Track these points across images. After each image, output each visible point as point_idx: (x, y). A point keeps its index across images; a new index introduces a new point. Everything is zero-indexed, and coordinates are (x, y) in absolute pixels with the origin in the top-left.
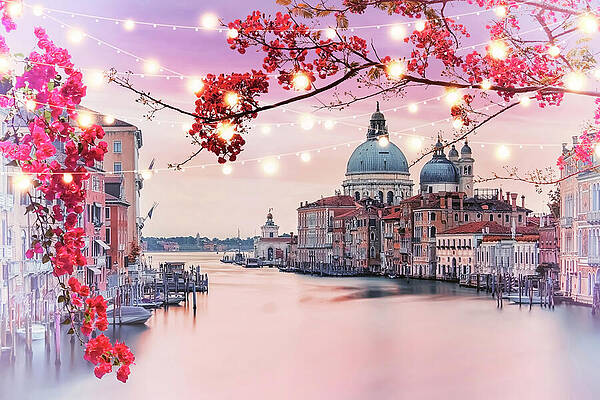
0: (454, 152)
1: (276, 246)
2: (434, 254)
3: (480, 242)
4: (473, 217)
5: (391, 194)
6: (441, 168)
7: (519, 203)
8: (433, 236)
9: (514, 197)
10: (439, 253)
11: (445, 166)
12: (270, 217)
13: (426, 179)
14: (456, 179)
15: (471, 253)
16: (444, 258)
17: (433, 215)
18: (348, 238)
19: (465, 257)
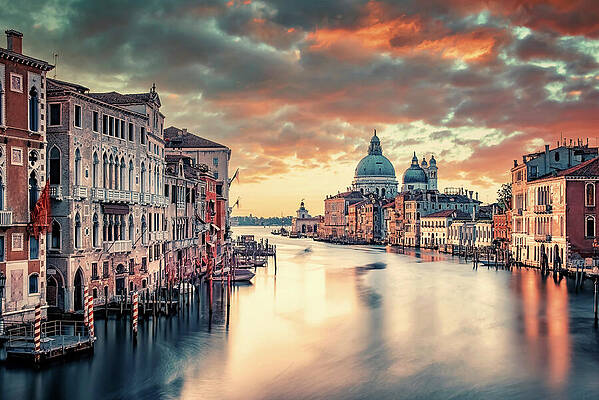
0: (424, 163)
1: (307, 223)
2: (418, 231)
3: (450, 223)
4: (444, 206)
5: (383, 190)
6: (416, 173)
7: (474, 197)
8: (418, 219)
9: (471, 193)
10: (422, 230)
11: (419, 172)
12: (302, 204)
13: (407, 180)
14: (426, 180)
15: (445, 230)
16: (426, 233)
17: (418, 205)
18: (359, 219)
19: (440, 233)
